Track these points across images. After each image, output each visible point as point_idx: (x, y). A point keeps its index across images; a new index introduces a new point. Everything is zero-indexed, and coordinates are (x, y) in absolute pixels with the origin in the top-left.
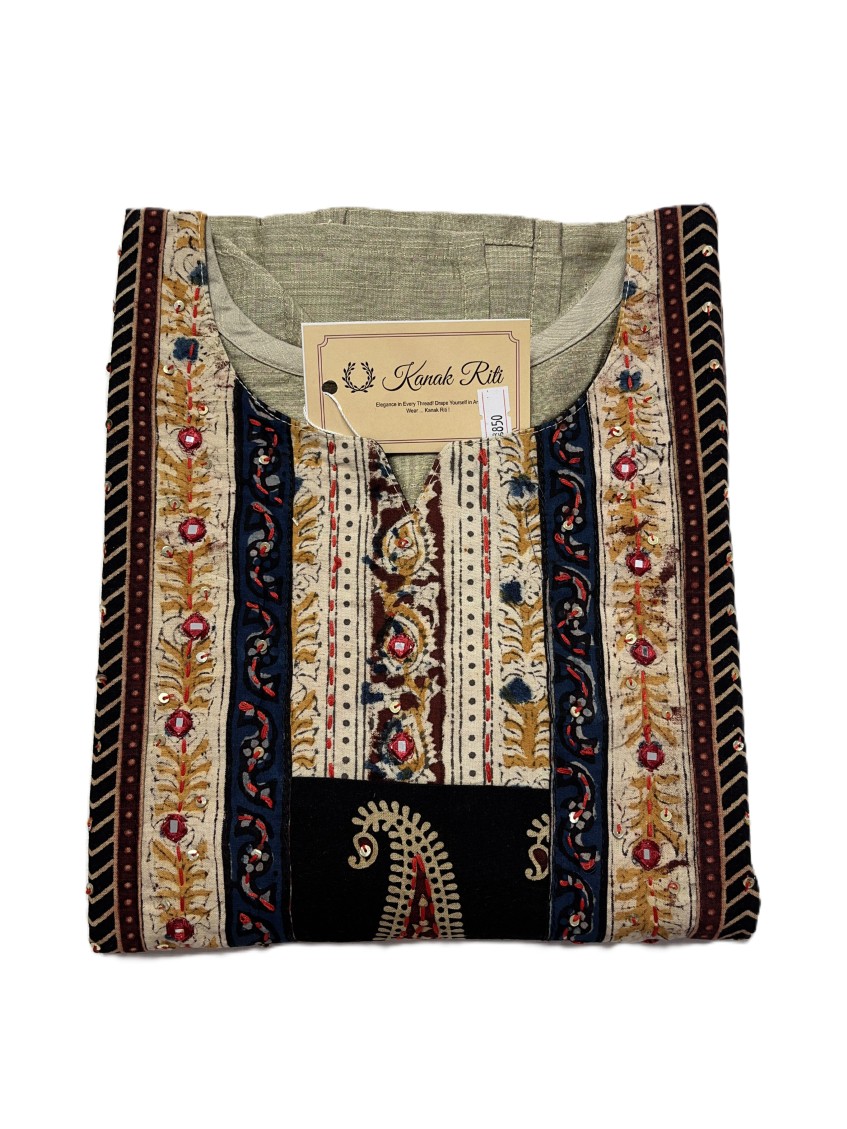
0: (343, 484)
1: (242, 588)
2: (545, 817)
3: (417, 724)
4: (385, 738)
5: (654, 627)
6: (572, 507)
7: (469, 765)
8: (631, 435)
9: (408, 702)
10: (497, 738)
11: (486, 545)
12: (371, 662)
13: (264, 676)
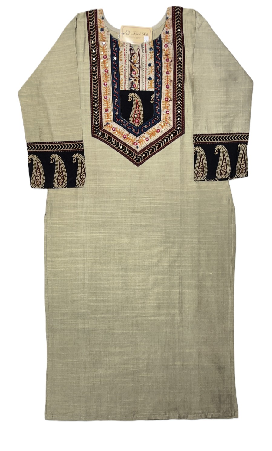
0: (126, 49)
1: (112, 65)
2: (153, 95)
3: (136, 83)
4: (132, 85)
5: (169, 69)
6: (158, 52)
7: (143, 88)
8: (167, 41)
9: (135, 80)
10: (147, 85)
11: (146, 58)
12: (130, 75)
13: (116, 77)
